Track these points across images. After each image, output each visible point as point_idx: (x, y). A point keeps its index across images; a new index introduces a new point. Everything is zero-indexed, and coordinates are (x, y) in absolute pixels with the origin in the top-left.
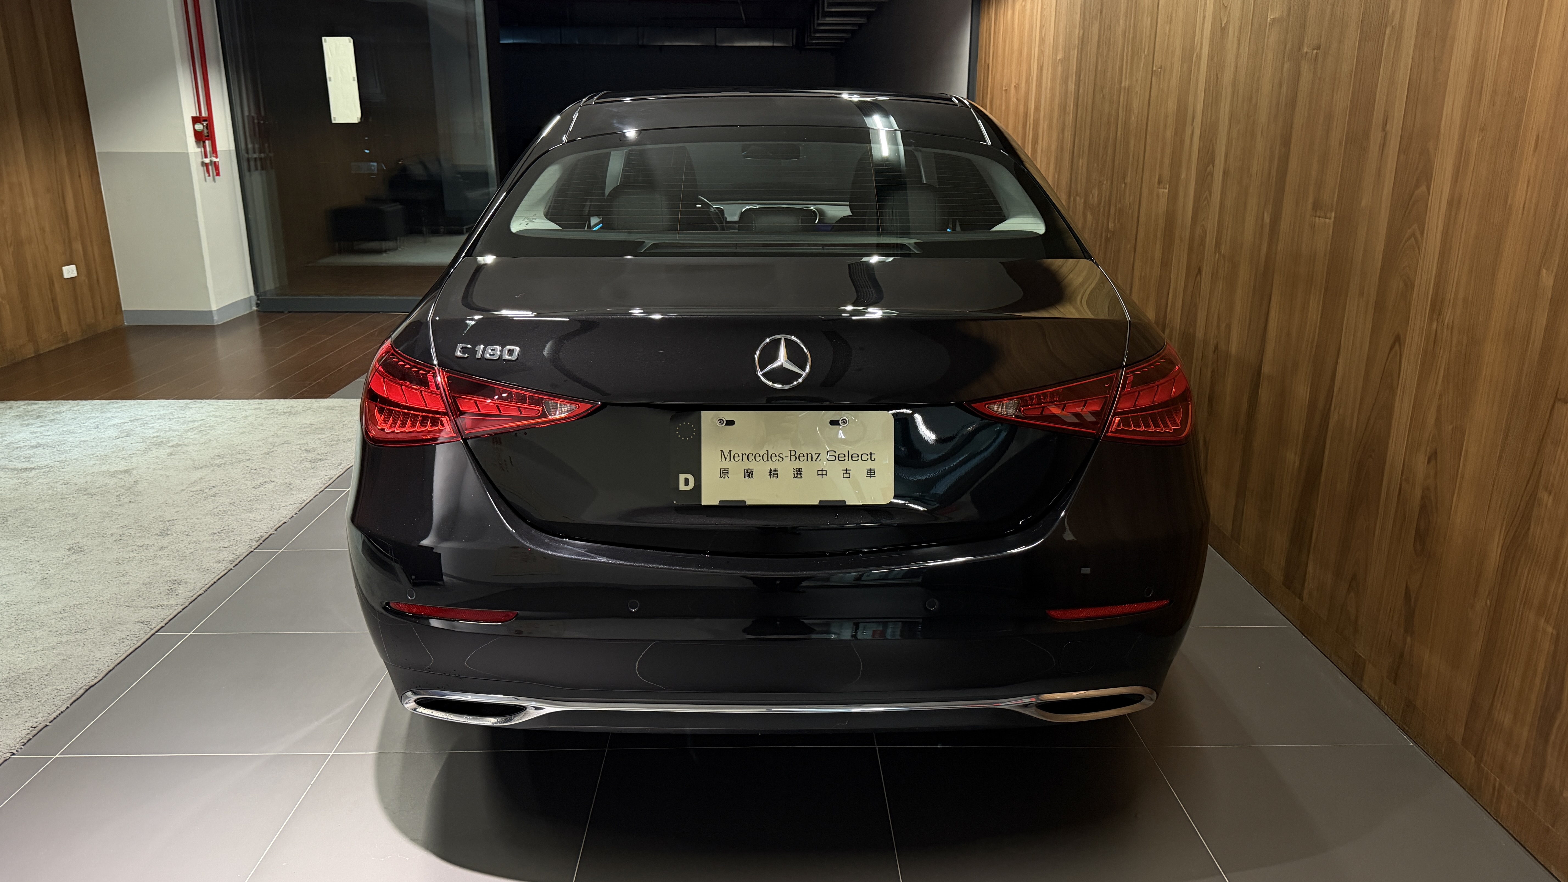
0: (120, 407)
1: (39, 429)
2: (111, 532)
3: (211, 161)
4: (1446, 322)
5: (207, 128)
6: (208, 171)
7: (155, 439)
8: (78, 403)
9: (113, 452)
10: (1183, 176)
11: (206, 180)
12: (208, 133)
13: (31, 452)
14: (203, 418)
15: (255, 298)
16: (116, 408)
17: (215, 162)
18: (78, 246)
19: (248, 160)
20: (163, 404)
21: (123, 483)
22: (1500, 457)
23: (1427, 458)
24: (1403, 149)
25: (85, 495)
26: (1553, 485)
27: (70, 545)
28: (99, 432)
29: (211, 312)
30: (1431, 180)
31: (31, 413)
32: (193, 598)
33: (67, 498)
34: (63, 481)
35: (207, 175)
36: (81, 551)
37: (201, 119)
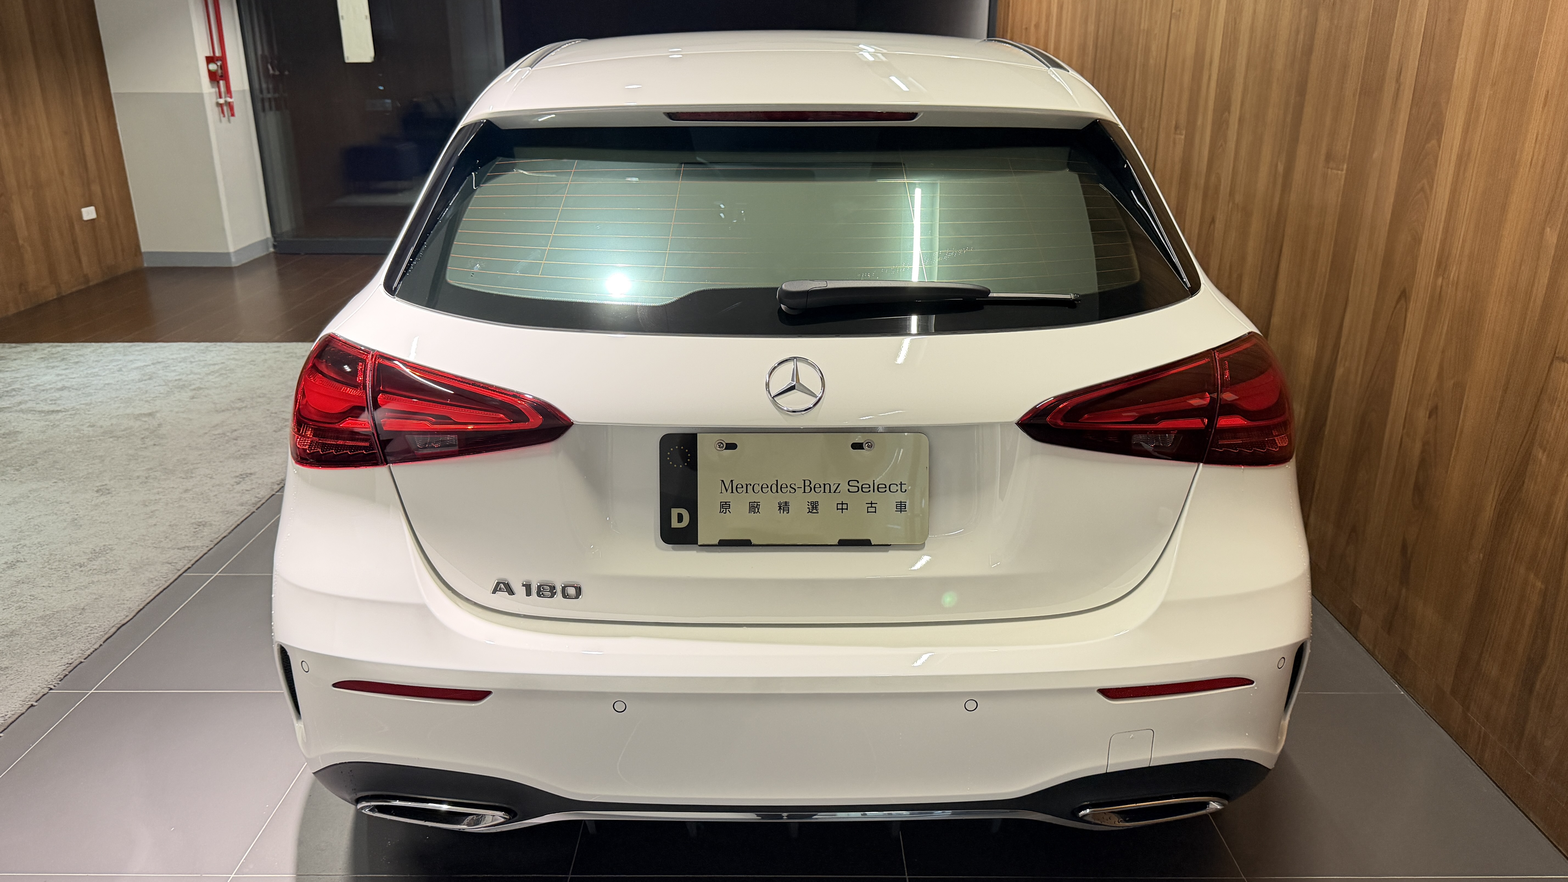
0: (142, 350)
1: (64, 372)
2: (137, 474)
3: (226, 101)
4: (1451, 278)
5: (221, 69)
6: (223, 112)
7: (177, 382)
8: (101, 345)
9: (136, 396)
10: (1199, 123)
11: (221, 121)
12: (222, 73)
13: (57, 395)
14: (223, 361)
15: (272, 240)
16: (137, 351)
17: (229, 103)
18: (96, 188)
19: (263, 100)
20: (184, 347)
21: (147, 426)
22: (1499, 414)
23: (1428, 413)
24: (1416, 102)
25: (111, 437)
26: (1548, 442)
27: (97, 487)
28: (122, 375)
29: (228, 254)
30: (1442, 134)
31: (55, 356)
32: (218, 540)
33: (94, 440)
34: (89, 424)
35: (222, 115)
36: (109, 493)
37: (215, 60)
